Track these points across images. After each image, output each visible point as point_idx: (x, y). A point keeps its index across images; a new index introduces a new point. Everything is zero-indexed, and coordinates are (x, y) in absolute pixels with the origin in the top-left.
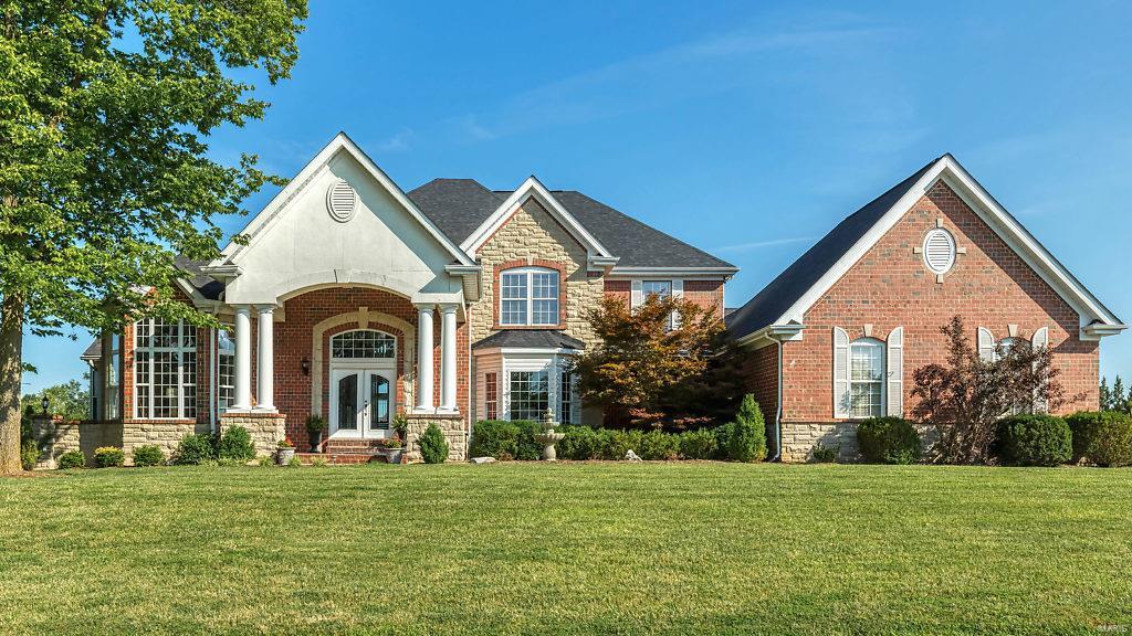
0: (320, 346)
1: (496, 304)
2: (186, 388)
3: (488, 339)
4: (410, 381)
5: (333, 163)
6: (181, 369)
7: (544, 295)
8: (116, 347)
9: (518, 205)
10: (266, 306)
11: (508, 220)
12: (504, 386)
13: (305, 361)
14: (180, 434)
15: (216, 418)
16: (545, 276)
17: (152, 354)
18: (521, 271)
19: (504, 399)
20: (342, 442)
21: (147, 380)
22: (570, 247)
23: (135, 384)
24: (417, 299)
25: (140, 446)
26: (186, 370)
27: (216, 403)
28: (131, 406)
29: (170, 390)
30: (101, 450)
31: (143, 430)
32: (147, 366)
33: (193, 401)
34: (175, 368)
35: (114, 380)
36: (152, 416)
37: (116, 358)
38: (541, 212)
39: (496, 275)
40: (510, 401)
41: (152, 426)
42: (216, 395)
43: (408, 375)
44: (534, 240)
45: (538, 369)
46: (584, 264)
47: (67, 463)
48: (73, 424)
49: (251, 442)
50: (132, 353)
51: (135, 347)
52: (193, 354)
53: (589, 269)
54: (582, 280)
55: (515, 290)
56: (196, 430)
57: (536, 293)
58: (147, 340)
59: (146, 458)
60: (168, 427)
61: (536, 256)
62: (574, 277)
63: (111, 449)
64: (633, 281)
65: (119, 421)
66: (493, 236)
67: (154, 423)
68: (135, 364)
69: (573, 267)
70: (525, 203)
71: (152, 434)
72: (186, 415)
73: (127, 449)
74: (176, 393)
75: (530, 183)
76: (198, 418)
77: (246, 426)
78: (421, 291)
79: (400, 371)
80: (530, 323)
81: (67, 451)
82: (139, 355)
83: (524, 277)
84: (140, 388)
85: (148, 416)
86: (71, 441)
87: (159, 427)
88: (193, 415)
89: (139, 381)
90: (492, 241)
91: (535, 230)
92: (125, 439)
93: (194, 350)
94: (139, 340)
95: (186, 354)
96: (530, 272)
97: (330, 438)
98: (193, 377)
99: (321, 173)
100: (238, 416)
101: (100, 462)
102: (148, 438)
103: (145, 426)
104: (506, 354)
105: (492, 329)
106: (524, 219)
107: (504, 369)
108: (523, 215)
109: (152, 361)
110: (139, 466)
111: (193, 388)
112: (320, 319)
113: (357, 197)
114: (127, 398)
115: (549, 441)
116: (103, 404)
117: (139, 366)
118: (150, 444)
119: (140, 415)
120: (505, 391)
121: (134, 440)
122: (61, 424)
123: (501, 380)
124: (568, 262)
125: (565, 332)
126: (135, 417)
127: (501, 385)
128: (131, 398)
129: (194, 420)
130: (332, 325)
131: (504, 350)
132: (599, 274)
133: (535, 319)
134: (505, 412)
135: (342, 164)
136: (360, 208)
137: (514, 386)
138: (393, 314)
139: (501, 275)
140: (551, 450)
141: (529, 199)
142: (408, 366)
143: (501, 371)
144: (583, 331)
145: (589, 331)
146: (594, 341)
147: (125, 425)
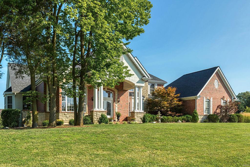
4: (117, 104)
23: (62, 101)
24: (136, 84)
28: (61, 108)
29: (71, 104)
31: (65, 115)
32: (65, 97)
43: (116, 102)
67: (67, 113)
68: (62, 96)
87: (69, 114)
92: (60, 117)
102: (66, 117)
113: (124, 58)
115: (159, 118)
119: (63, 110)
127: (131, 105)
128: (61, 106)
131: (133, 97)
142: (116, 100)
143: (131, 102)
144: (144, 94)
145: (145, 94)
146: (146, 96)
147: (60, 113)
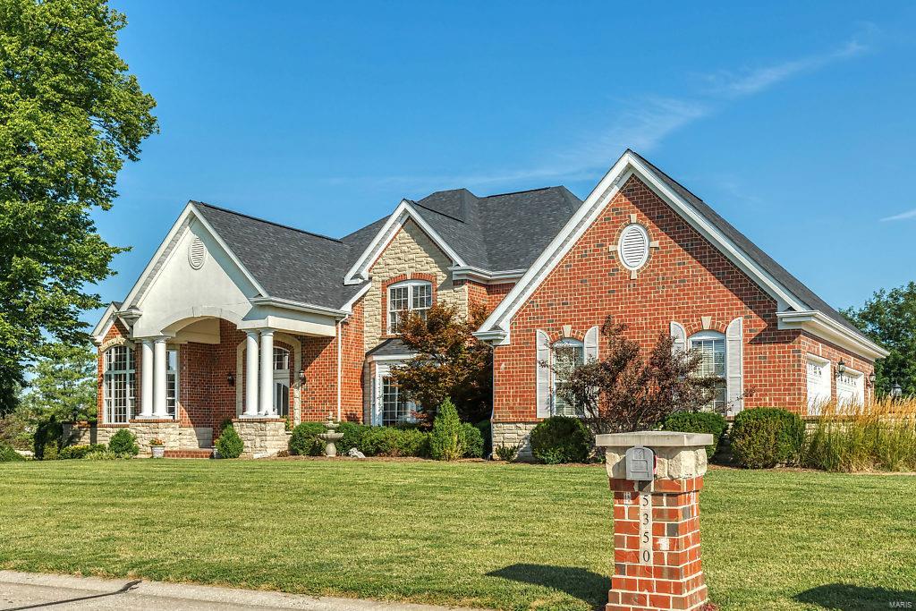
0: (241, 362)
1: (384, 315)
3: (378, 348)
7: (422, 305)
9: (398, 226)
10: (158, 338)
11: (392, 240)
12: (377, 390)
13: (230, 375)
16: (422, 288)
17: (113, 376)
18: (404, 285)
19: (377, 401)
21: (111, 396)
22: (439, 259)
23: (105, 399)
24: (241, 326)
26: (130, 387)
32: (110, 385)
34: (125, 385)
36: (113, 422)
38: (415, 231)
39: (384, 290)
40: (382, 403)
41: (111, 429)
43: (297, 383)
44: (411, 256)
46: (450, 274)
50: (102, 375)
52: (134, 375)
53: (454, 278)
54: (449, 289)
55: (399, 302)
57: (415, 304)
58: (111, 366)
61: (413, 270)
62: (444, 286)
66: (381, 256)
69: (442, 277)
70: (404, 223)
75: (403, 205)
78: (244, 319)
79: (292, 381)
82: (106, 377)
83: (406, 289)
84: (107, 401)
89: (107, 396)
90: (380, 260)
91: (413, 247)
93: (134, 372)
94: (108, 366)
95: (130, 375)
96: (410, 286)
103: (108, 429)
104: (378, 361)
105: (381, 339)
106: (404, 238)
107: (377, 375)
108: (403, 234)
109: (113, 381)
114: (99, 408)
115: (328, 439)
120: (378, 395)
121: (102, 439)
123: (375, 385)
124: (438, 274)
126: (104, 423)
127: (375, 389)
131: (376, 358)
132: (462, 282)
134: (378, 413)
137: (385, 389)
139: (389, 290)
140: (331, 448)
141: (406, 220)
142: (296, 375)
147: (98, 428)
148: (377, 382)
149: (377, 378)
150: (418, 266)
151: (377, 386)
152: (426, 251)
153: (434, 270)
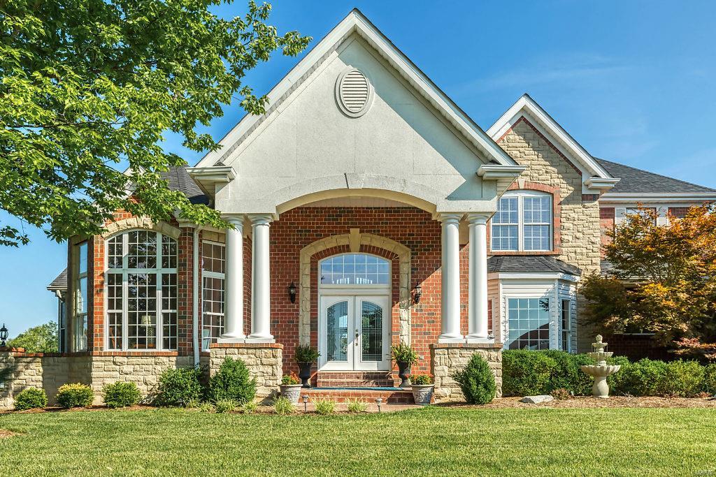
0: (308, 271)
2: (165, 315)
4: (407, 308)
5: (341, 49)
6: (159, 293)
7: (536, 219)
8: (83, 269)
9: (509, 126)
10: (261, 217)
11: (499, 141)
12: (502, 314)
13: (292, 287)
14: (159, 367)
15: (200, 349)
16: (536, 200)
17: (125, 277)
18: (513, 195)
19: (502, 328)
20: (334, 375)
21: (119, 306)
22: (563, 169)
23: (106, 310)
24: (443, 206)
25: (112, 382)
26: (165, 294)
27: (200, 332)
28: (102, 335)
29: (147, 318)
30: (66, 388)
31: (114, 363)
32: (119, 289)
33: (174, 329)
34: (152, 291)
35: (81, 307)
36: (125, 348)
37: (84, 282)
38: (531, 135)
40: (508, 329)
41: (125, 359)
42: (200, 323)
43: (405, 302)
44: (525, 163)
45: (539, 296)
46: (578, 187)
47: (26, 402)
48: (36, 357)
49: (251, 378)
50: (103, 275)
51: (106, 269)
52: (173, 276)
53: (585, 192)
54: (578, 203)
55: (505, 215)
56: (177, 364)
57: (527, 217)
58: (120, 261)
59: (118, 397)
60: (144, 360)
61: (528, 179)
62: (568, 201)
63: (78, 387)
64: (617, 208)
65: (88, 354)
67: (128, 356)
68: (106, 288)
69: (566, 190)
70: (515, 124)
71: (126, 368)
72: (166, 346)
73: (96, 386)
74: (154, 321)
75: (523, 102)
76: (180, 349)
77: (244, 358)
78: (449, 198)
79: (395, 298)
80: (522, 249)
81: (28, 388)
82: (111, 276)
83: (514, 201)
84: (111, 315)
85: (121, 348)
86: (32, 377)
87: (134, 360)
88: (173, 346)
89: (111, 307)
91: (527, 152)
92: (94, 374)
93: (174, 271)
94: (111, 261)
95: (165, 276)
96: (521, 196)
97: (318, 371)
98: (173, 302)
99: (328, 60)
100: (231, 346)
101: (64, 402)
102: (121, 372)
103: (118, 359)
104: (503, 280)
106: (514, 141)
107: (501, 296)
108: (514, 136)
109: (125, 285)
110: (112, 407)
111: (174, 315)
112: (307, 242)
113: (371, 88)
114: (96, 327)
115: (599, 374)
116: (69, 334)
117: (111, 290)
118: (124, 381)
119: (111, 346)
120: (502, 319)
121: (104, 375)
122: (23, 357)
123: (498, 307)
124: (562, 185)
125: (561, 258)
126: (106, 349)
127: (498, 312)
128: (102, 327)
129: (174, 351)
130: (321, 248)
131: (501, 276)
132: (594, 198)
133: (527, 245)
134: (502, 341)
135: (353, 50)
136: (375, 100)
137: (513, 314)
138: (386, 235)
140: (604, 386)
141: (520, 120)
142: (403, 292)
143: (498, 298)
144: (579, 257)
145: (585, 257)
146: (590, 267)
147: (94, 358)
148: (502, 305)
149: (502, 300)
150: (535, 175)
151: (502, 309)
152: (545, 158)
153: (557, 181)
